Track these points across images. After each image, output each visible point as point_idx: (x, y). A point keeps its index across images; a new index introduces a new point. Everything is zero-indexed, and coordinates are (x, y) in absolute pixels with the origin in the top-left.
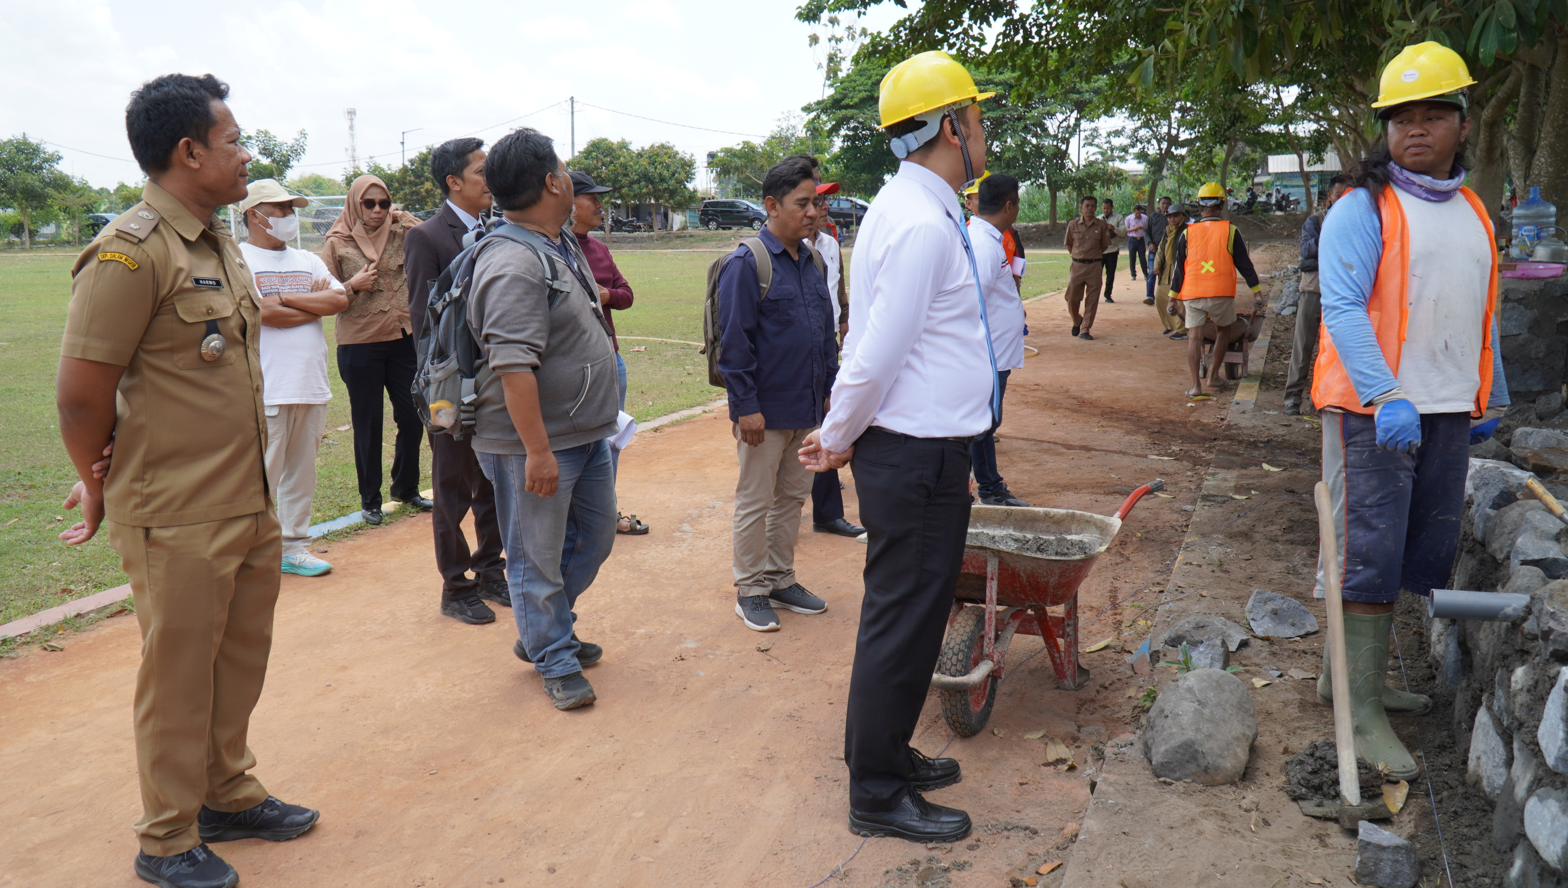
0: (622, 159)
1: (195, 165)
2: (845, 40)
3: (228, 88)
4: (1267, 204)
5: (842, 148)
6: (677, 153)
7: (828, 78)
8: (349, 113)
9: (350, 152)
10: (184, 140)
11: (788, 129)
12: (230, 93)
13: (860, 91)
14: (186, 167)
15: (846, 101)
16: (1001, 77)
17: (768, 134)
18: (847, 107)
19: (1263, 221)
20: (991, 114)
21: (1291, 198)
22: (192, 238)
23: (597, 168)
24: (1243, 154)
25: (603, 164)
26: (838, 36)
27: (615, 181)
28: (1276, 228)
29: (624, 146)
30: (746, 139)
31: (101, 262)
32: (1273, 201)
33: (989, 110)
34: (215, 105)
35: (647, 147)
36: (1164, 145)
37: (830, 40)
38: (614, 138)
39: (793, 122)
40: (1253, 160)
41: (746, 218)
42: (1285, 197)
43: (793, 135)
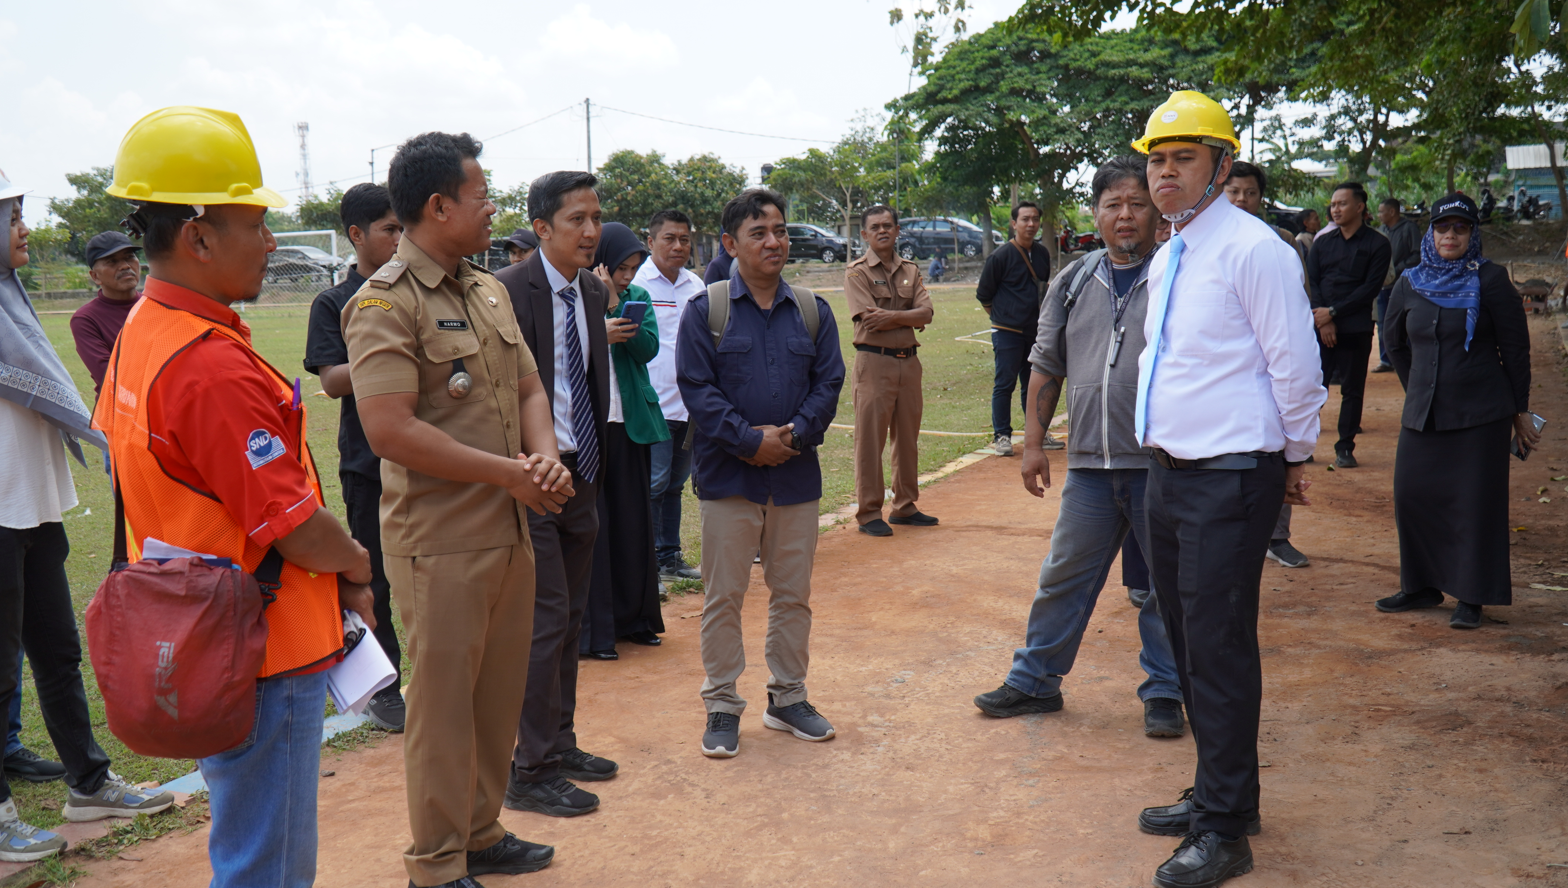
0: (653, 176)
1: (441, 218)
2: (937, 14)
3: (482, 145)
4: (1508, 209)
5: (937, 153)
6: (723, 167)
7: (915, 65)
8: (300, 128)
9: (301, 177)
10: (435, 195)
11: (865, 132)
12: (483, 150)
13: (960, 80)
14: (434, 220)
15: (944, 94)
16: (1148, 56)
17: (839, 139)
18: (945, 101)
19: (1506, 233)
20: (1134, 105)
21: (1541, 203)
22: (432, 285)
23: (620, 189)
24: (1473, 145)
25: (629, 184)
26: (928, 10)
27: (645, 204)
28: (1523, 241)
29: (655, 159)
30: (814, 146)
31: (361, 309)
32: (1516, 206)
33: (1132, 99)
34: (467, 163)
35: (684, 161)
36: (1368, 137)
37: (917, 16)
38: (643, 151)
39: (871, 123)
40: (1489, 153)
41: (814, 247)
42: (1533, 201)
43: (870, 139)
